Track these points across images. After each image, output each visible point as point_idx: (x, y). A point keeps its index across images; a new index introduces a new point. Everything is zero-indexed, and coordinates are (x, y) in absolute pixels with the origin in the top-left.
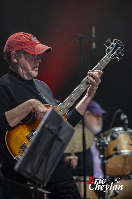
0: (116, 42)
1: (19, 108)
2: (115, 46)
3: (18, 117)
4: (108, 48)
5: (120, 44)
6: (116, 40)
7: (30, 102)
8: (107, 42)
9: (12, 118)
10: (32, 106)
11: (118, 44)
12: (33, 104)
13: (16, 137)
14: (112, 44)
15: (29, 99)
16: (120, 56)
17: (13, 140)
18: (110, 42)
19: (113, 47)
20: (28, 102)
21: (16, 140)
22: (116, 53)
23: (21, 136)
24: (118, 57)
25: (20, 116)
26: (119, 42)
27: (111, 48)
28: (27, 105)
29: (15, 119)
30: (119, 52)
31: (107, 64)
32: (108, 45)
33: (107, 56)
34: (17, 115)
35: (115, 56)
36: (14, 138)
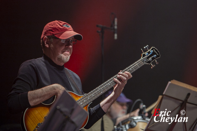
0: (154, 49)
1: (42, 90)
2: (151, 53)
3: (39, 98)
4: (144, 53)
5: (156, 53)
6: (154, 48)
7: (54, 86)
8: (145, 47)
9: (34, 98)
10: (55, 90)
11: (155, 52)
12: (56, 88)
13: (35, 116)
14: (149, 51)
15: (54, 83)
16: (154, 63)
17: (31, 117)
18: (148, 49)
19: (149, 54)
20: (52, 86)
21: (34, 119)
22: (151, 60)
23: (40, 116)
24: (152, 63)
25: (42, 98)
26: (156, 50)
27: (147, 54)
28: (50, 89)
29: (36, 100)
30: (155, 60)
31: (139, 67)
32: (145, 50)
33: (142, 60)
34: (39, 96)
35: (149, 62)
36: (32, 117)
